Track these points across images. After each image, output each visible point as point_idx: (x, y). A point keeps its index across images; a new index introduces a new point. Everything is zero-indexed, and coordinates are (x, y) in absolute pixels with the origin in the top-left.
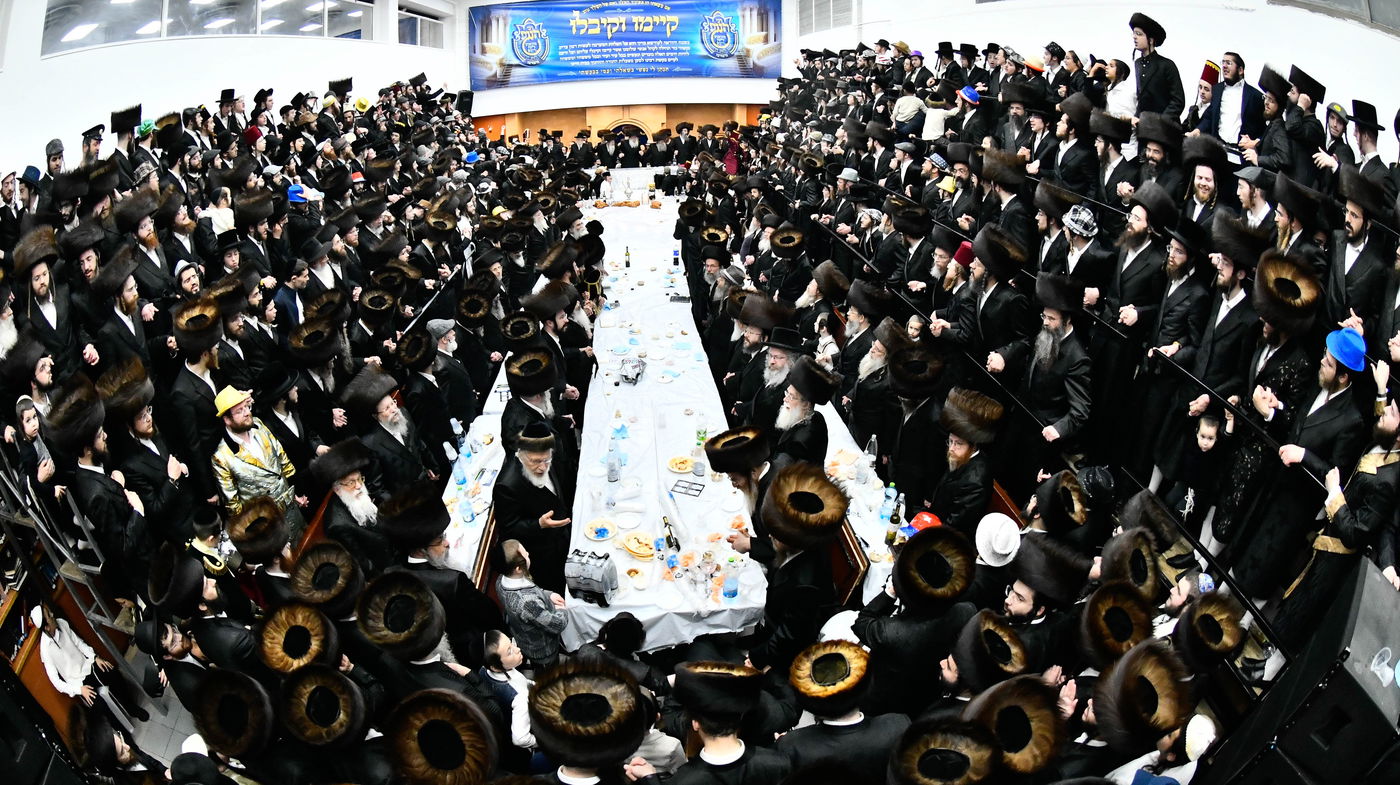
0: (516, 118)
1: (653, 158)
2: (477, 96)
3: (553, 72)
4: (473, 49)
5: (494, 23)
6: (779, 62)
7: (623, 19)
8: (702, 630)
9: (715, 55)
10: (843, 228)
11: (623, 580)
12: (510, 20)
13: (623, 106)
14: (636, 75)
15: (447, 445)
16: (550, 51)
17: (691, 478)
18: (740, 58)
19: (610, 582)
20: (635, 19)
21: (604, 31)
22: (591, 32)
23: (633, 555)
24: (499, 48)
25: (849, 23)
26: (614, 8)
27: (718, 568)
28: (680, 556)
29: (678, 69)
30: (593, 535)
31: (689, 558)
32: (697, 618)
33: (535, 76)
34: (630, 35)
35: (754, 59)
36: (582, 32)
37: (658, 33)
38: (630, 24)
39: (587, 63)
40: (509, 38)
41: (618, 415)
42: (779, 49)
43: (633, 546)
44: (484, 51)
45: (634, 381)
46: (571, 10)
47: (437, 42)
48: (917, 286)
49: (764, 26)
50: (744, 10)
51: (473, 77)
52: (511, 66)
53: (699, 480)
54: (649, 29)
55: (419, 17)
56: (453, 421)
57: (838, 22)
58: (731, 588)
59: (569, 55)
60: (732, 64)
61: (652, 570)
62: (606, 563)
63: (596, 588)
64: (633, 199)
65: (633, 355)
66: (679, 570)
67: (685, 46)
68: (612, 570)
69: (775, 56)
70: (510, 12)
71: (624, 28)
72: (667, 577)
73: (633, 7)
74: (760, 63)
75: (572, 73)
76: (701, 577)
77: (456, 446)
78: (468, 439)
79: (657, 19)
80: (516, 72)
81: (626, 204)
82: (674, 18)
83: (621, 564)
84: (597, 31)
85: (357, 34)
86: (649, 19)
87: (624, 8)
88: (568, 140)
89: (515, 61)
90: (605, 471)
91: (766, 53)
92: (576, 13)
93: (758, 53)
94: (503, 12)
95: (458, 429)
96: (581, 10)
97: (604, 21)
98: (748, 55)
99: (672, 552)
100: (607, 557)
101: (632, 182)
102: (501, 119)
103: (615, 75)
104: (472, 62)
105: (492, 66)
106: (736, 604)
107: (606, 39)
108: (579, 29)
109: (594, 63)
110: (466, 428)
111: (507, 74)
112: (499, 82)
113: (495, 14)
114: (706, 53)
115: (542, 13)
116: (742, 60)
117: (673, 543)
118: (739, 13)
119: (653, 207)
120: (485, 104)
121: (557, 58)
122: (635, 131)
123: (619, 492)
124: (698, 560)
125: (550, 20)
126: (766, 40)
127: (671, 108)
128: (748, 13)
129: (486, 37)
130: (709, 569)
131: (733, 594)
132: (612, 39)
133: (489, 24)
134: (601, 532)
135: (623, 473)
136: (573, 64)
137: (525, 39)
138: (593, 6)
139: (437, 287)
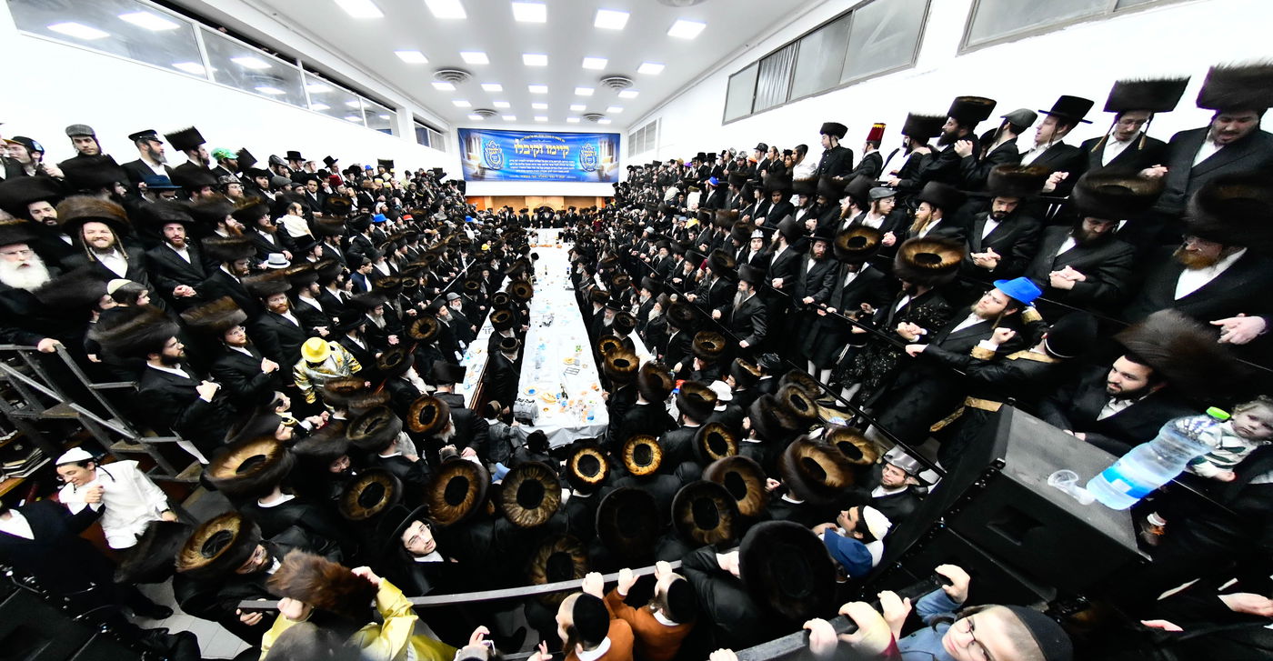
0: (490, 199)
1: (556, 225)
2: (467, 183)
3: (507, 174)
4: (463, 156)
5: (473, 140)
6: (617, 173)
7: (541, 146)
8: (578, 437)
9: (587, 170)
10: (643, 255)
11: (541, 413)
12: (482, 140)
13: (543, 196)
14: (549, 179)
15: (457, 353)
16: (504, 163)
17: (573, 366)
18: (599, 171)
19: (535, 414)
20: (547, 147)
21: (532, 152)
22: (525, 153)
23: (545, 400)
24: (477, 158)
25: (653, 148)
26: (536, 139)
27: (585, 407)
28: (568, 401)
29: (569, 177)
30: (527, 393)
31: (572, 402)
32: (575, 430)
33: (498, 176)
34: (544, 156)
35: (605, 172)
36: (521, 152)
37: (558, 157)
38: (545, 149)
39: (524, 171)
40: (482, 152)
41: (541, 340)
42: (618, 166)
43: (546, 397)
44: (469, 158)
45: (548, 325)
46: (514, 138)
47: (441, 147)
48: (677, 280)
49: (611, 153)
50: (601, 143)
51: (464, 173)
52: (485, 168)
53: (577, 368)
54: (554, 153)
55: (428, 129)
56: (461, 342)
57: (647, 149)
58: (591, 415)
59: (515, 165)
60: (594, 175)
61: (555, 408)
62: (533, 404)
63: (528, 417)
64: (548, 244)
65: (548, 313)
66: (567, 407)
67: (572, 164)
68: (536, 408)
69: (616, 170)
70: (481, 135)
71: (542, 152)
72: (562, 411)
73: (547, 139)
74: (608, 174)
75: (517, 176)
76: (577, 411)
77: (462, 353)
78: (469, 351)
79: (558, 147)
80: (488, 172)
81: (545, 246)
82: (567, 147)
83: (540, 405)
84: (528, 152)
85: (389, 131)
86: (554, 147)
87: (541, 140)
88: (517, 213)
89: (487, 166)
90: (534, 364)
91: (611, 168)
92: (517, 140)
93: (608, 169)
94: (477, 135)
95: (463, 345)
96: (519, 138)
97: (532, 147)
98: (603, 170)
99: (564, 399)
100: (533, 401)
101: (549, 235)
102: (481, 200)
103: (538, 179)
104: (464, 164)
105: (475, 170)
106: (593, 423)
107: (533, 158)
108: (519, 150)
109: (528, 171)
110: (467, 346)
111: (483, 173)
112: (479, 177)
113: (473, 135)
114: (582, 168)
115: (499, 138)
116: (600, 172)
117: (564, 395)
118: (599, 145)
119: (558, 247)
120: (473, 189)
121: (509, 167)
122: (548, 209)
123: (540, 373)
124: (576, 403)
125: (503, 143)
126: (612, 161)
127: (566, 198)
128: (603, 145)
129: (469, 149)
130: (581, 407)
131: (592, 418)
132: (536, 158)
133: (471, 141)
134: (531, 391)
135: (543, 365)
136: (517, 171)
137: (491, 153)
138: (526, 137)
139: (450, 281)
